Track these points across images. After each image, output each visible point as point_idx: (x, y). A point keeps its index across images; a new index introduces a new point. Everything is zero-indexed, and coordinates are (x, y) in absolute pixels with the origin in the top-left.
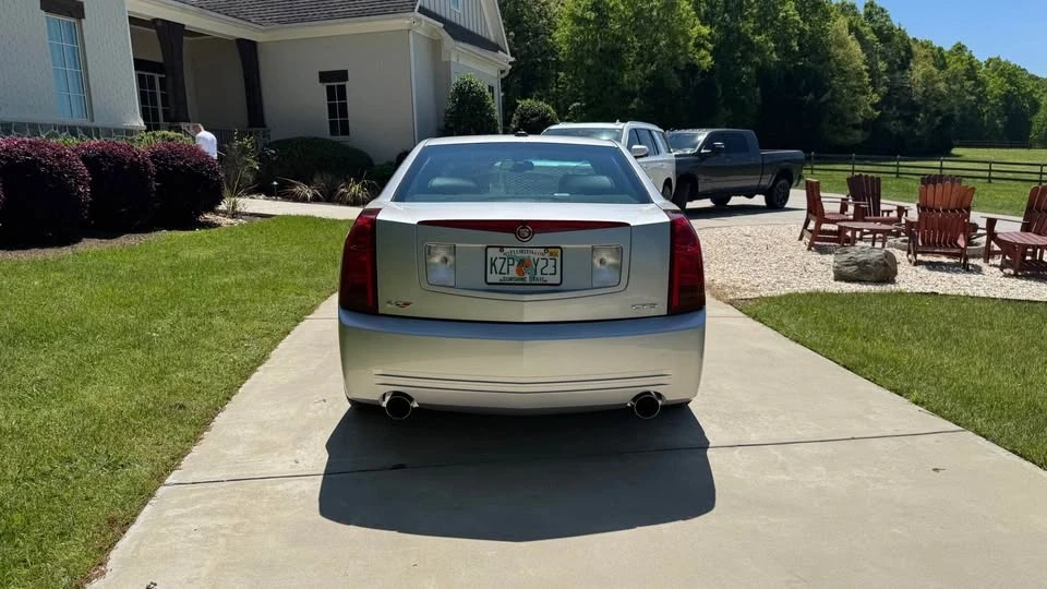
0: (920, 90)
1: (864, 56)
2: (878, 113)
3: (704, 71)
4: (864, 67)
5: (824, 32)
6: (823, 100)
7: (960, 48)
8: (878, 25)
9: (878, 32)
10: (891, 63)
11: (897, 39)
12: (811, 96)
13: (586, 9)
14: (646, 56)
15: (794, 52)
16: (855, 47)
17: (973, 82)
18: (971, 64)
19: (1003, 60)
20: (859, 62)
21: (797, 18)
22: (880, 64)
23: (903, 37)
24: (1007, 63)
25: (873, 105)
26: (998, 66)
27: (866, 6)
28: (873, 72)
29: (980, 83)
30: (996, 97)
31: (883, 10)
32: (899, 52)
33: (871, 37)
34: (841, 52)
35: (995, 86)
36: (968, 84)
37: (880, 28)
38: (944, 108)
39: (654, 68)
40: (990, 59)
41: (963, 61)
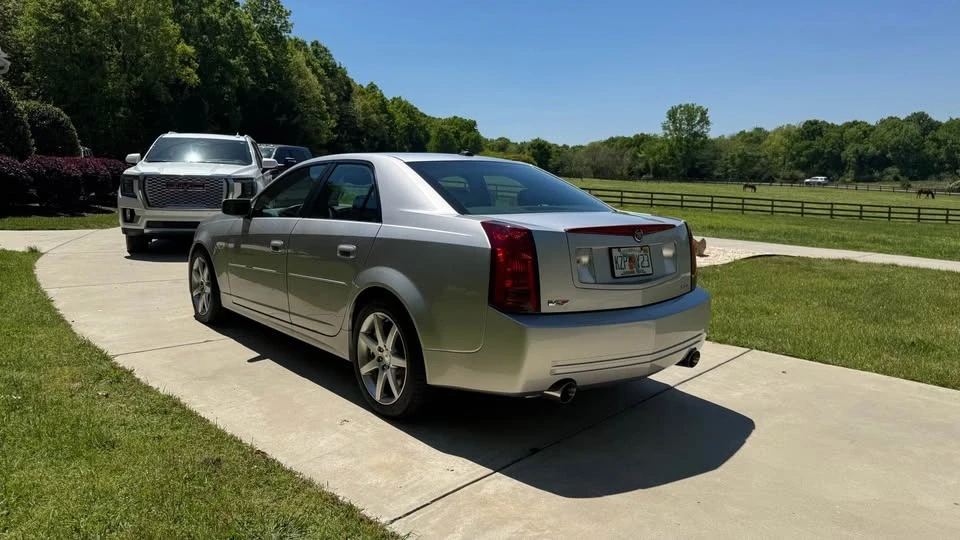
0: (362, 119)
1: (321, 87)
2: (336, 136)
3: (191, 87)
4: (322, 96)
5: (287, 62)
6: (295, 121)
7: (373, 87)
8: (323, 62)
9: (325, 67)
10: (339, 95)
11: (340, 76)
12: (283, 118)
13: (53, 10)
14: (129, 65)
15: (264, 77)
16: (313, 79)
17: (386, 115)
18: (383, 100)
19: (403, 99)
20: (318, 92)
21: (265, 47)
22: (332, 95)
23: (344, 74)
24: (406, 102)
25: (333, 130)
26: (399, 103)
27: (312, 45)
28: (328, 100)
29: (391, 116)
30: (401, 129)
31: (326, 50)
32: (342, 87)
33: (321, 71)
34: (301, 81)
35: (401, 120)
36: (383, 116)
37: (325, 64)
38: (379, 135)
39: (140, 79)
40: (394, 98)
41: (377, 98)
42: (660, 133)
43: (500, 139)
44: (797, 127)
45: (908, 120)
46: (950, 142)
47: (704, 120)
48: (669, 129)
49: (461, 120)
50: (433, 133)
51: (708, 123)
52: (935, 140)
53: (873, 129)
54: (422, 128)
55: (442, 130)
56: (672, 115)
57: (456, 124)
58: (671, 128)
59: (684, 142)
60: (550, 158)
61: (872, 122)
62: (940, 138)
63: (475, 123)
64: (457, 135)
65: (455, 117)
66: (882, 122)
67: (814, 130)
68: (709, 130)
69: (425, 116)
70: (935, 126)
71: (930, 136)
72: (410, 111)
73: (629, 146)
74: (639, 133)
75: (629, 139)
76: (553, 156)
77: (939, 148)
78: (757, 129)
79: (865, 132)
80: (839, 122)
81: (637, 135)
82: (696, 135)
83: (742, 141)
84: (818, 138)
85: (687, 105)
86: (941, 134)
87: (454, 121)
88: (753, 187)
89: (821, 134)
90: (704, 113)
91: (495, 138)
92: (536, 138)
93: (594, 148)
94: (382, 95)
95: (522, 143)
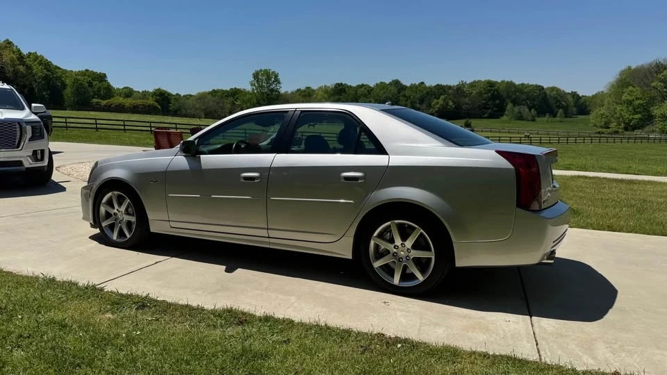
7: (9, 43)
17: (25, 67)
18: (19, 54)
24: (42, 57)
26: (35, 57)
29: (29, 68)
30: (39, 78)
35: (38, 70)
40: (30, 53)
41: (14, 52)
42: (249, 88)
43: (125, 88)
44: (331, 88)
45: (390, 84)
46: (412, 97)
47: (277, 81)
48: (255, 85)
49: (94, 73)
50: (68, 82)
51: (279, 83)
52: (404, 96)
53: (372, 89)
54: (59, 78)
55: (76, 80)
56: (256, 76)
57: (89, 76)
58: (256, 85)
59: (265, 95)
60: (170, 103)
61: (372, 85)
62: (408, 95)
63: (105, 75)
64: (90, 84)
65: (87, 70)
66: (377, 85)
67: (341, 89)
68: (281, 87)
69: (59, 68)
70: (403, 88)
71: (402, 94)
72: (47, 65)
73: (227, 96)
74: (233, 87)
75: (226, 91)
76: (172, 102)
77: (407, 100)
78: (308, 88)
79: (368, 91)
80: (354, 85)
81: (232, 89)
82: (272, 90)
83: (300, 94)
84: (344, 94)
85: (266, 70)
86: (407, 93)
87: (86, 73)
88: (314, 125)
89: (345, 92)
90: (276, 76)
91: (121, 87)
92: (158, 88)
93: (202, 97)
94: (19, 50)
95: (143, 92)
